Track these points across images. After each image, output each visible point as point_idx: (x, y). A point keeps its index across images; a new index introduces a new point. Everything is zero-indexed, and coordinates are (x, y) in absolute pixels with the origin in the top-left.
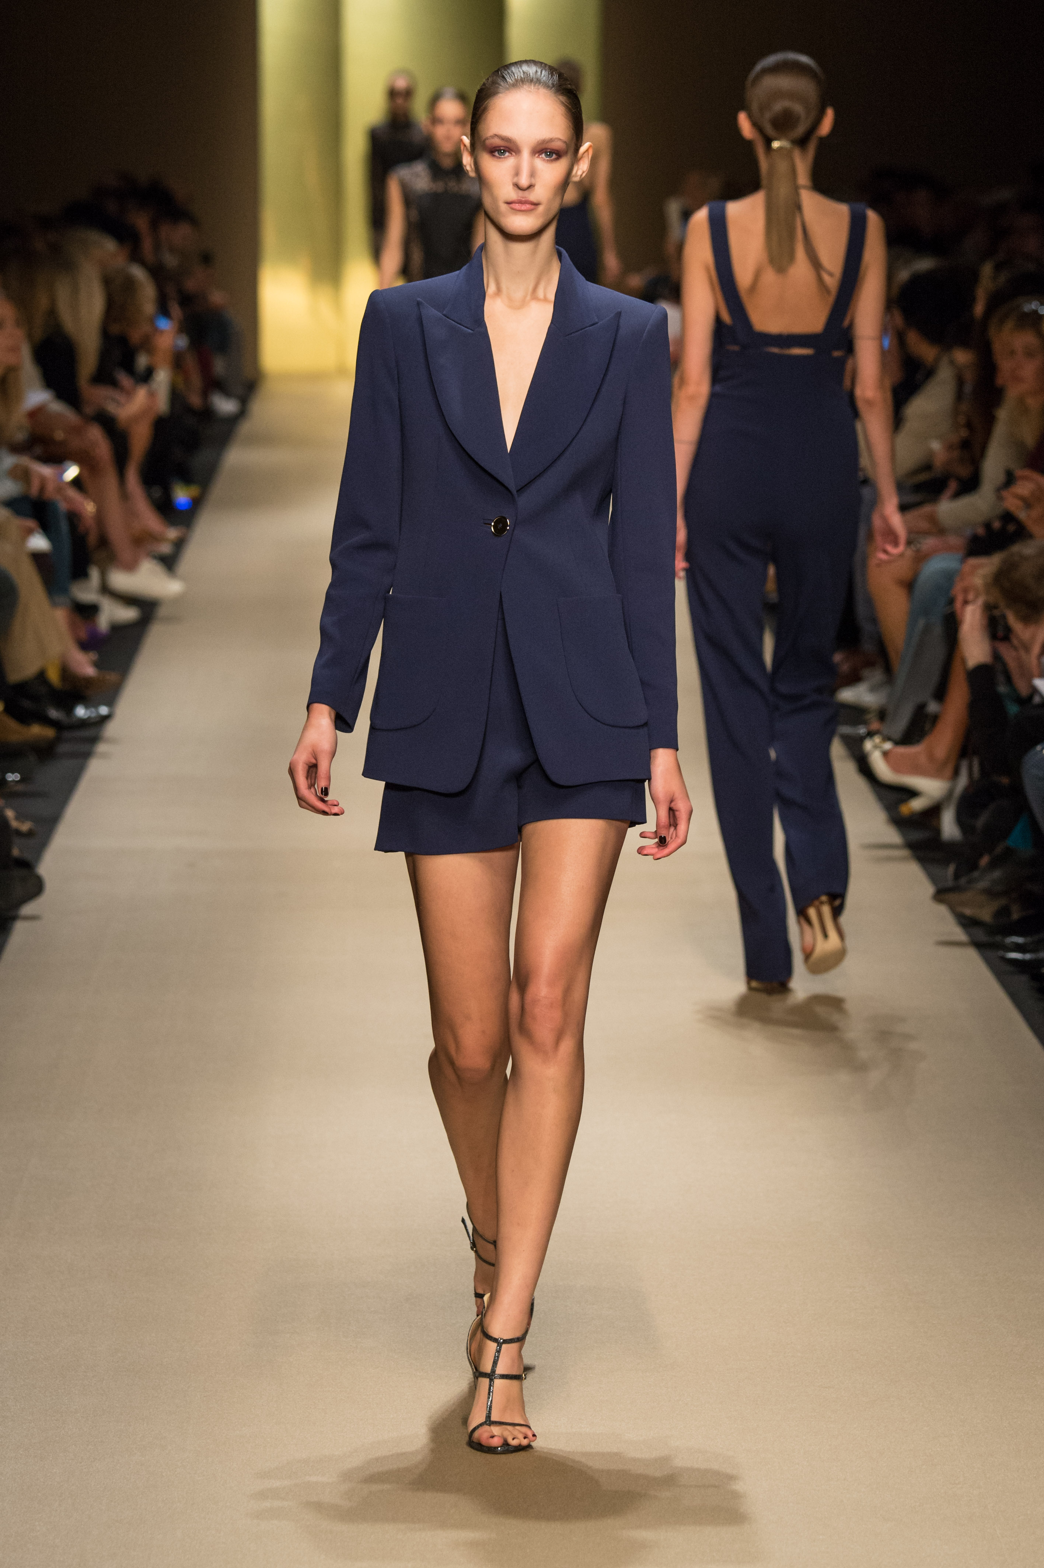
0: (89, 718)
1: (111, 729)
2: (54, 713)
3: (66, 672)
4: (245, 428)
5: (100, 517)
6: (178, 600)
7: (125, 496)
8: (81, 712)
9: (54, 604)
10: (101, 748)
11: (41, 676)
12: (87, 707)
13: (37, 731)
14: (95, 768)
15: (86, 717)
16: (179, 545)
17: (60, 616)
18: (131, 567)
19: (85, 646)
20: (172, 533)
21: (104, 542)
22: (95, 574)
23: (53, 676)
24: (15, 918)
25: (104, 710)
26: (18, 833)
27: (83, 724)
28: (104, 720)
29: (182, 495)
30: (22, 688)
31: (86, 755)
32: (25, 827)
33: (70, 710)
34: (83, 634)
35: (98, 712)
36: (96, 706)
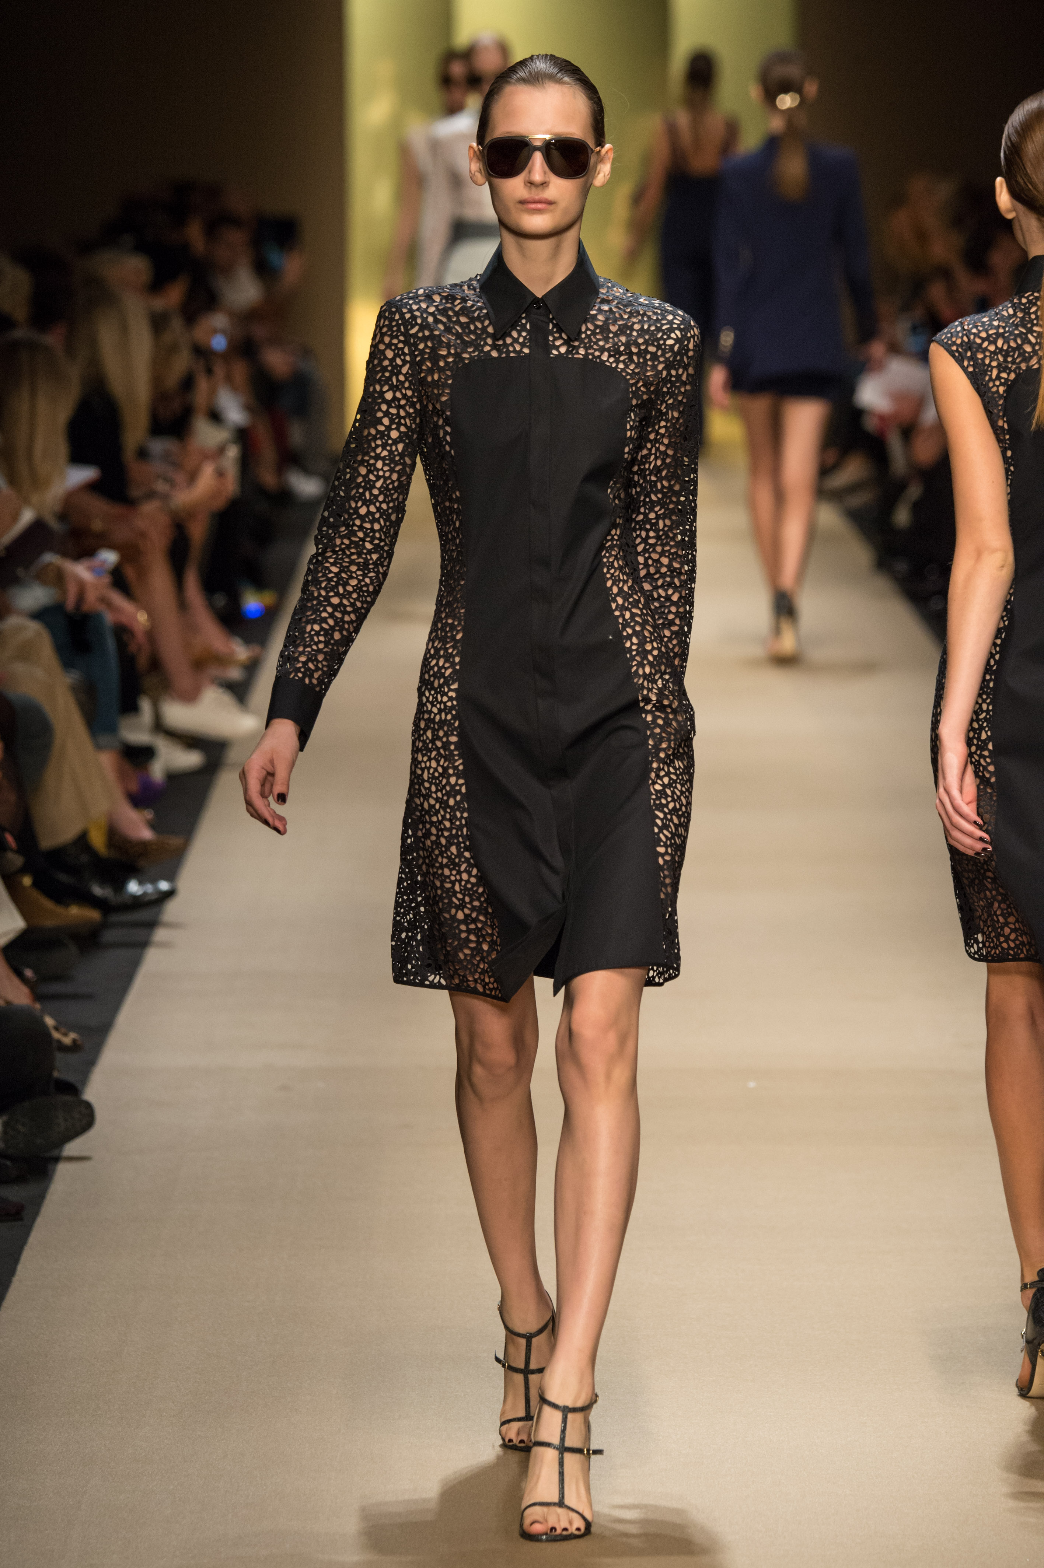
0: (145, 894)
1: (172, 910)
2: (98, 891)
3: (114, 835)
7: (183, 604)
8: (133, 887)
9: (99, 747)
10: (160, 934)
11: (82, 840)
12: (141, 883)
13: (75, 912)
14: (153, 960)
15: (141, 894)
17: (107, 761)
18: (190, 697)
19: (138, 800)
21: (156, 664)
22: (146, 706)
23: (98, 840)
24: (57, 1159)
25: (164, 886)
26: (62, 1048)
27: (138, 903)
28: (166, 896)
29: (253, 602)
30: (57, 855)
31: (142, 945)
32: (67, 1040)
33: (119, 885)
34: (134, 786)
35: (156, 888)
36: (154, 881)
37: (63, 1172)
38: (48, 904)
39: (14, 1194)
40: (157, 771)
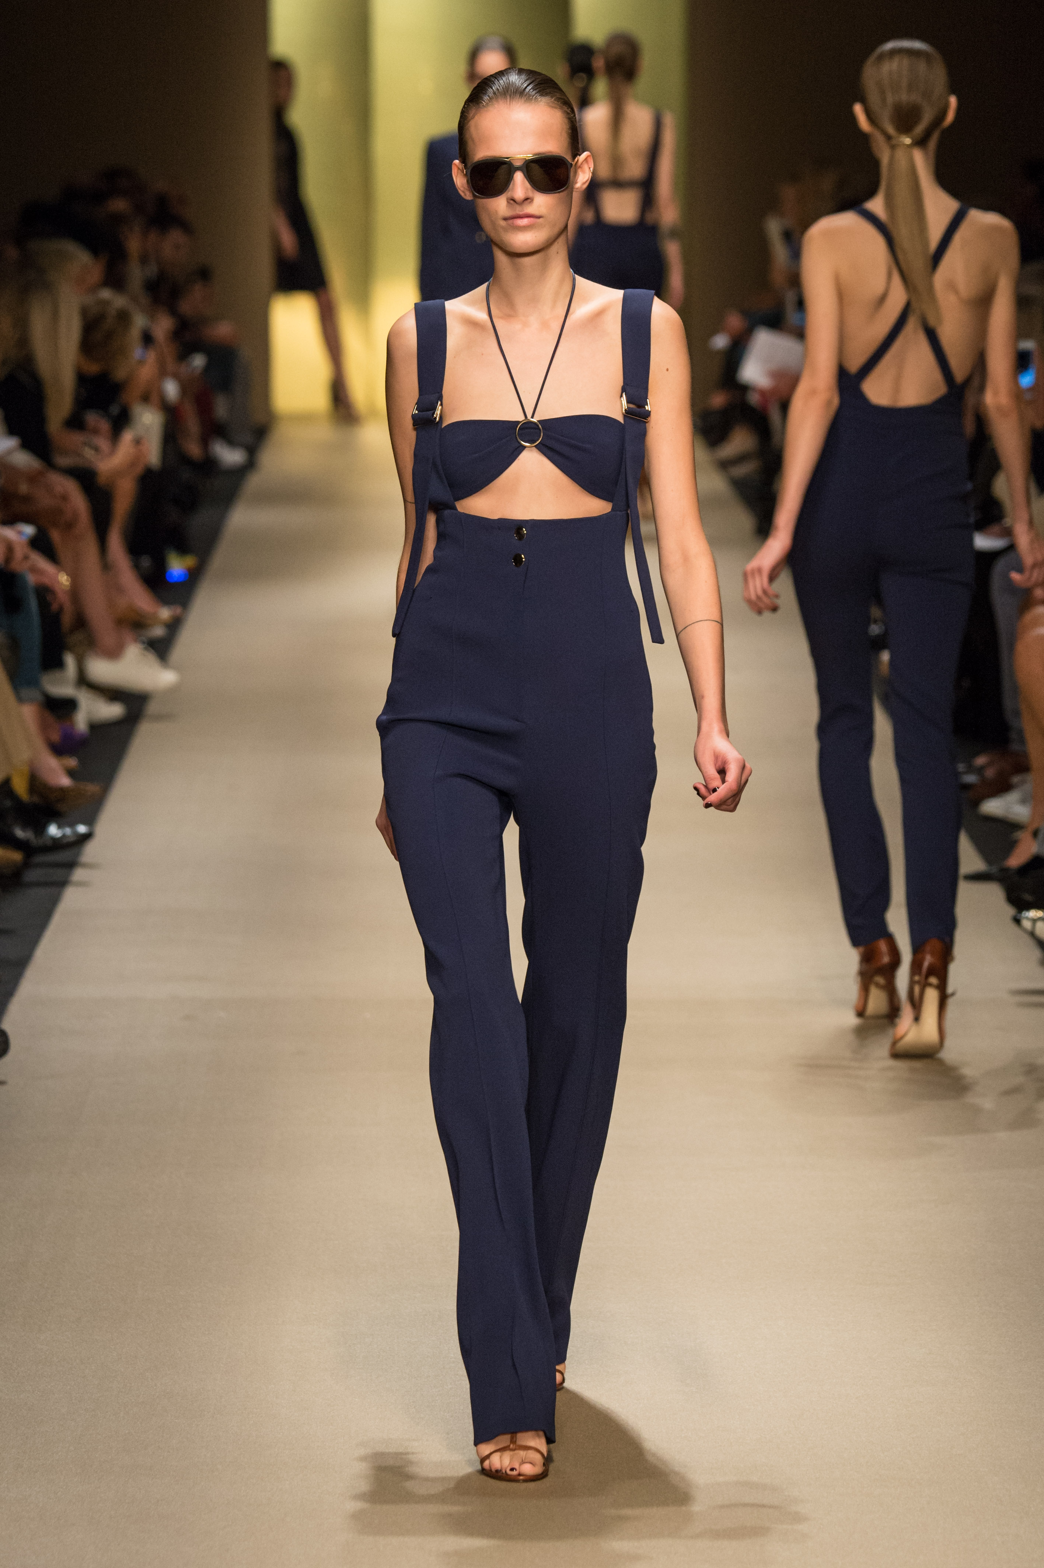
0: (64, 837)
1: (90, 852)
2: (20, 833)
3: (35, 782)
4: (253, 484)
5: (75, 592)
6: (172, 691)
7: (106, 566)
8: (53, 830)
9: (20, 700)
10: (78, 874)
11: (6, 786)
12: (61, 826)
14: (71, 898)
15: (60, 836)
16: (174, 626)
17: (29, 713)
18: (114, 653)
20: (165, 613)
21: (81, 622)
22: (70, 661)
23: (20, 787)
25: (82, 829)
27: (57, 845)
28: (84, 839)
29: (177, 566)
31: (61, 884)
33: (40, 829)
34: (56, 737)
35: (74, 831)
36: (72, 825)
40: (81, 721)
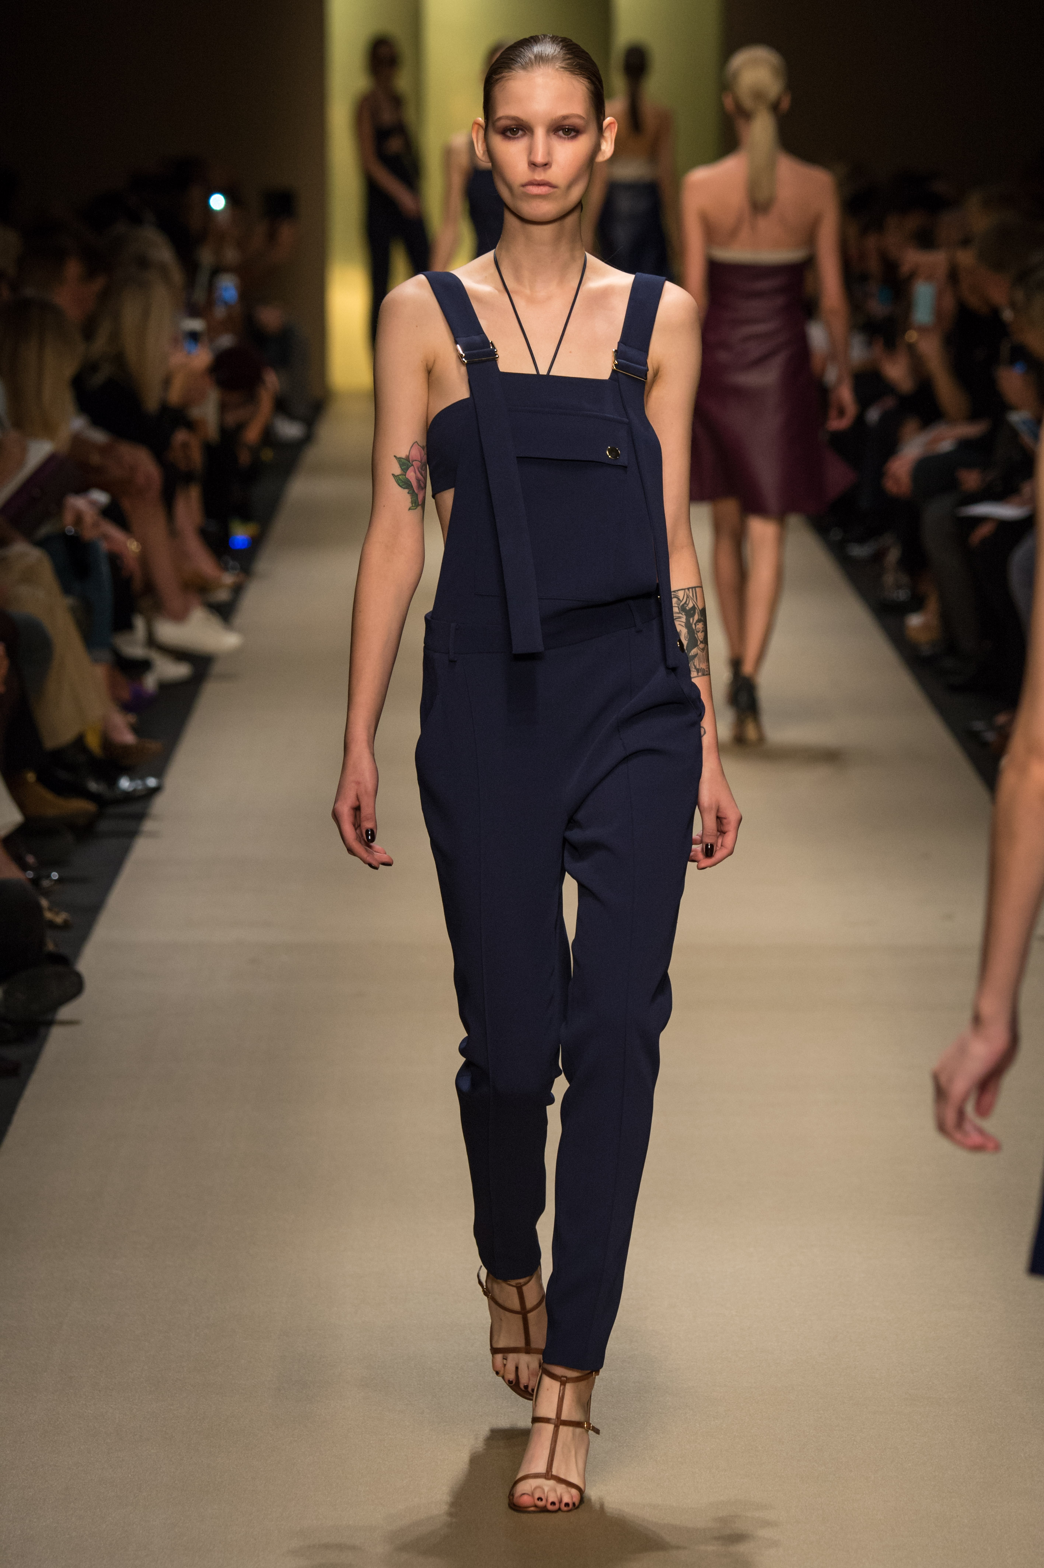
0: (135, 790)
1: (160, 804)
2: (93, 786)
3: (106, 739)
4: (313, 455)
5: (144, 559)
6: (235, 655)
8: (125, 784)
9: (93, 658)
10: (148, 825)
11: (80, 742)
12: (132, 779)
13: (73, 804)
14: (142, 848)
15: (131, 789)
16: (238, 590)
17: (100, 673)
18: (180, 617)
20: (228, 579)
22: (140, 624)
23: (93, 742)
24: (50, 1023)
25: (152, 782)
27: (128, 797)
28: (153, 792)
29: (241, 534)
30: (58, 755)
31: (132, 834)
32: (59, 919)
33: (112, 782)
34: (126, 694)
35: (145, 784)
36: (143, 778)
37: (57, 1034)
38: (49, 796)
39: (13, 1053)
40: (150, 682)
